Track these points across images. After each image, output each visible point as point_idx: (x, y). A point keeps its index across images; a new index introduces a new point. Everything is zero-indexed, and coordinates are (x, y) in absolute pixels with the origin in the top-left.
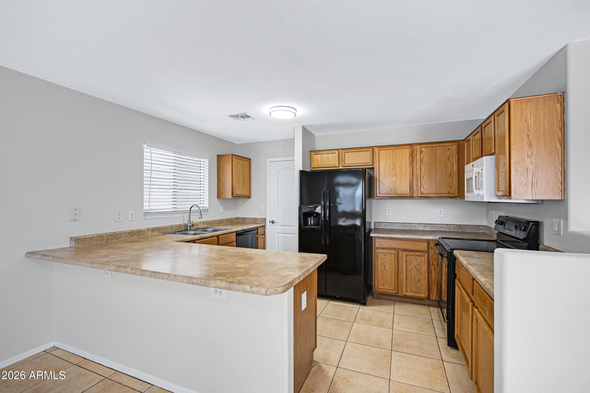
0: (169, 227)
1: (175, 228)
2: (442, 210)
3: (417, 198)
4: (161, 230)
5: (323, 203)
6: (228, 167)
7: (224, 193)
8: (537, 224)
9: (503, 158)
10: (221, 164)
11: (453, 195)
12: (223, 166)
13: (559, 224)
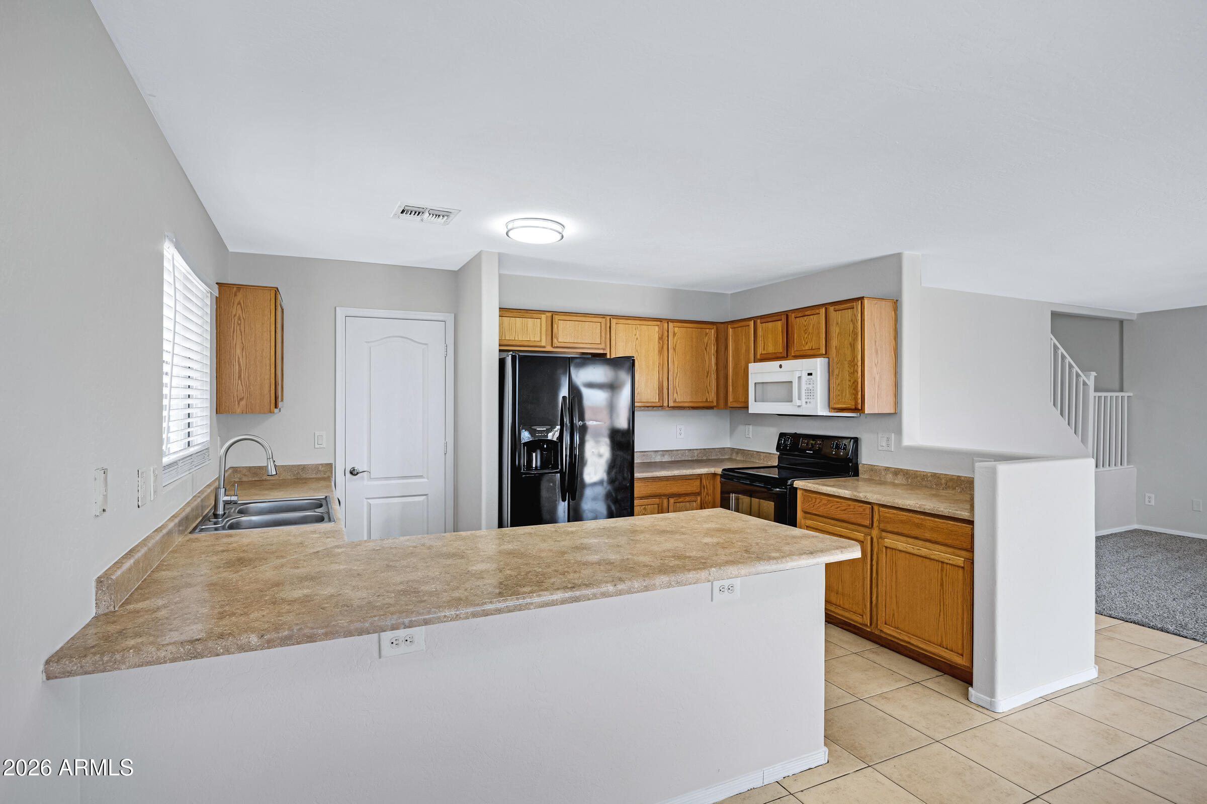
2: (683, 427)
3: (667, 409)
5: (567, 420)
6: (263, 324)
7: (243, 398)
8: (856, 440)
9: (846, 363)
10: (234, 313)
11: (711, 405)
12: (239, 319)
13: (888, 439)
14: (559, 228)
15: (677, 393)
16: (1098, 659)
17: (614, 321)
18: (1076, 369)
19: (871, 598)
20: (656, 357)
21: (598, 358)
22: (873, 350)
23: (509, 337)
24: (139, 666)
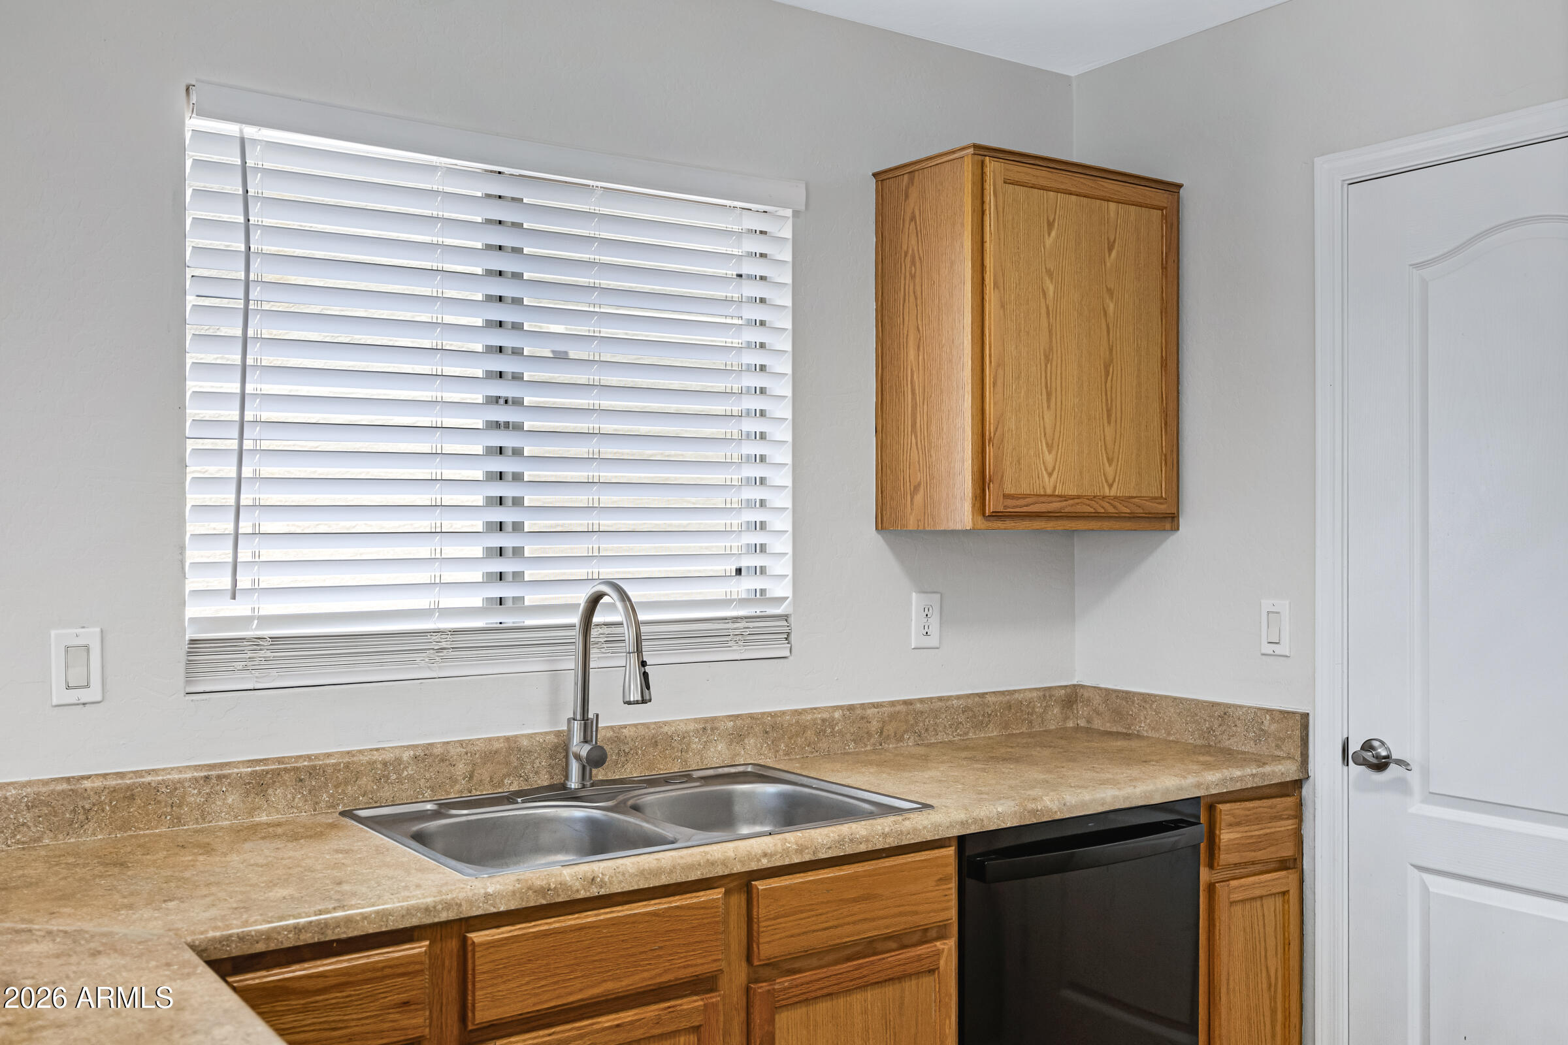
0: (406, 756)
1: (461, 768)
4: (336, 787)
7: (919, 485)
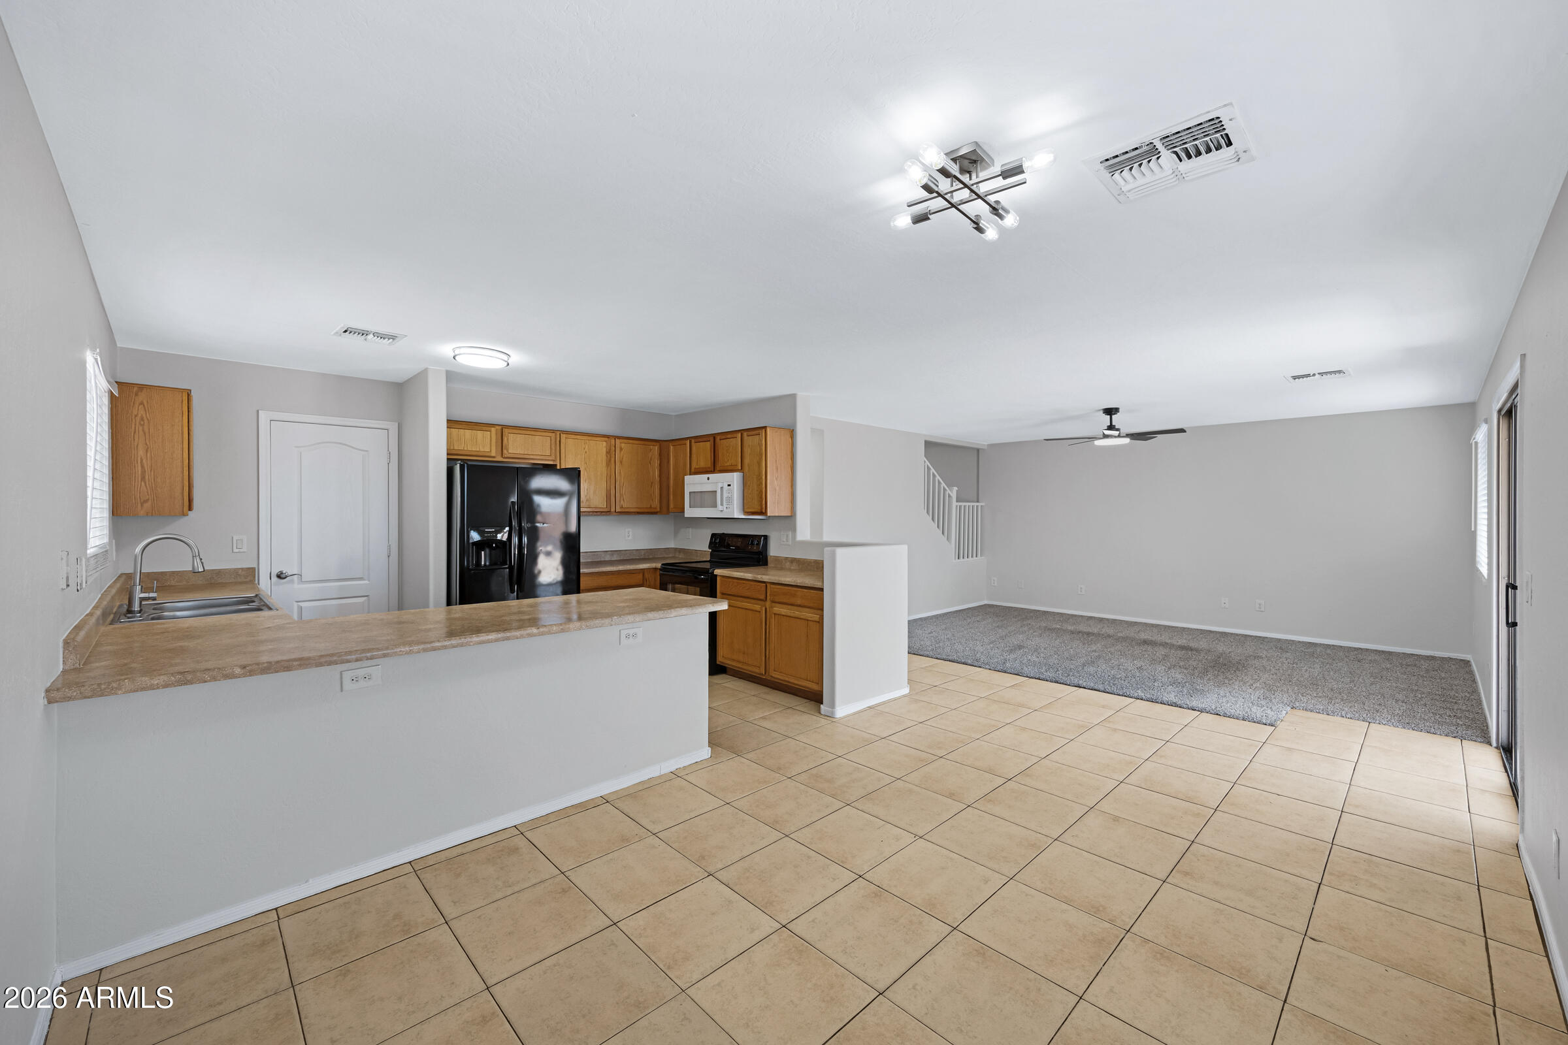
2: (630, 530)
3: (615, 514)
5: (515, 523)
6: (173, 425)
7: (148, 499)
8: (766, 537)
9: (755, 477)
10: (135, 412)
11: (656, 511)
12: (142, 419)
13: (787, 536)
14: (505, 357)
15: (623, 500)
16: (910, 681)
17: (563, 436)
18: (943, 484)
19: (765, 654)
20: (604, 470)
21: (549, 469)
22: (774, 468)
23: (458, 447)
24: (134, 691)
